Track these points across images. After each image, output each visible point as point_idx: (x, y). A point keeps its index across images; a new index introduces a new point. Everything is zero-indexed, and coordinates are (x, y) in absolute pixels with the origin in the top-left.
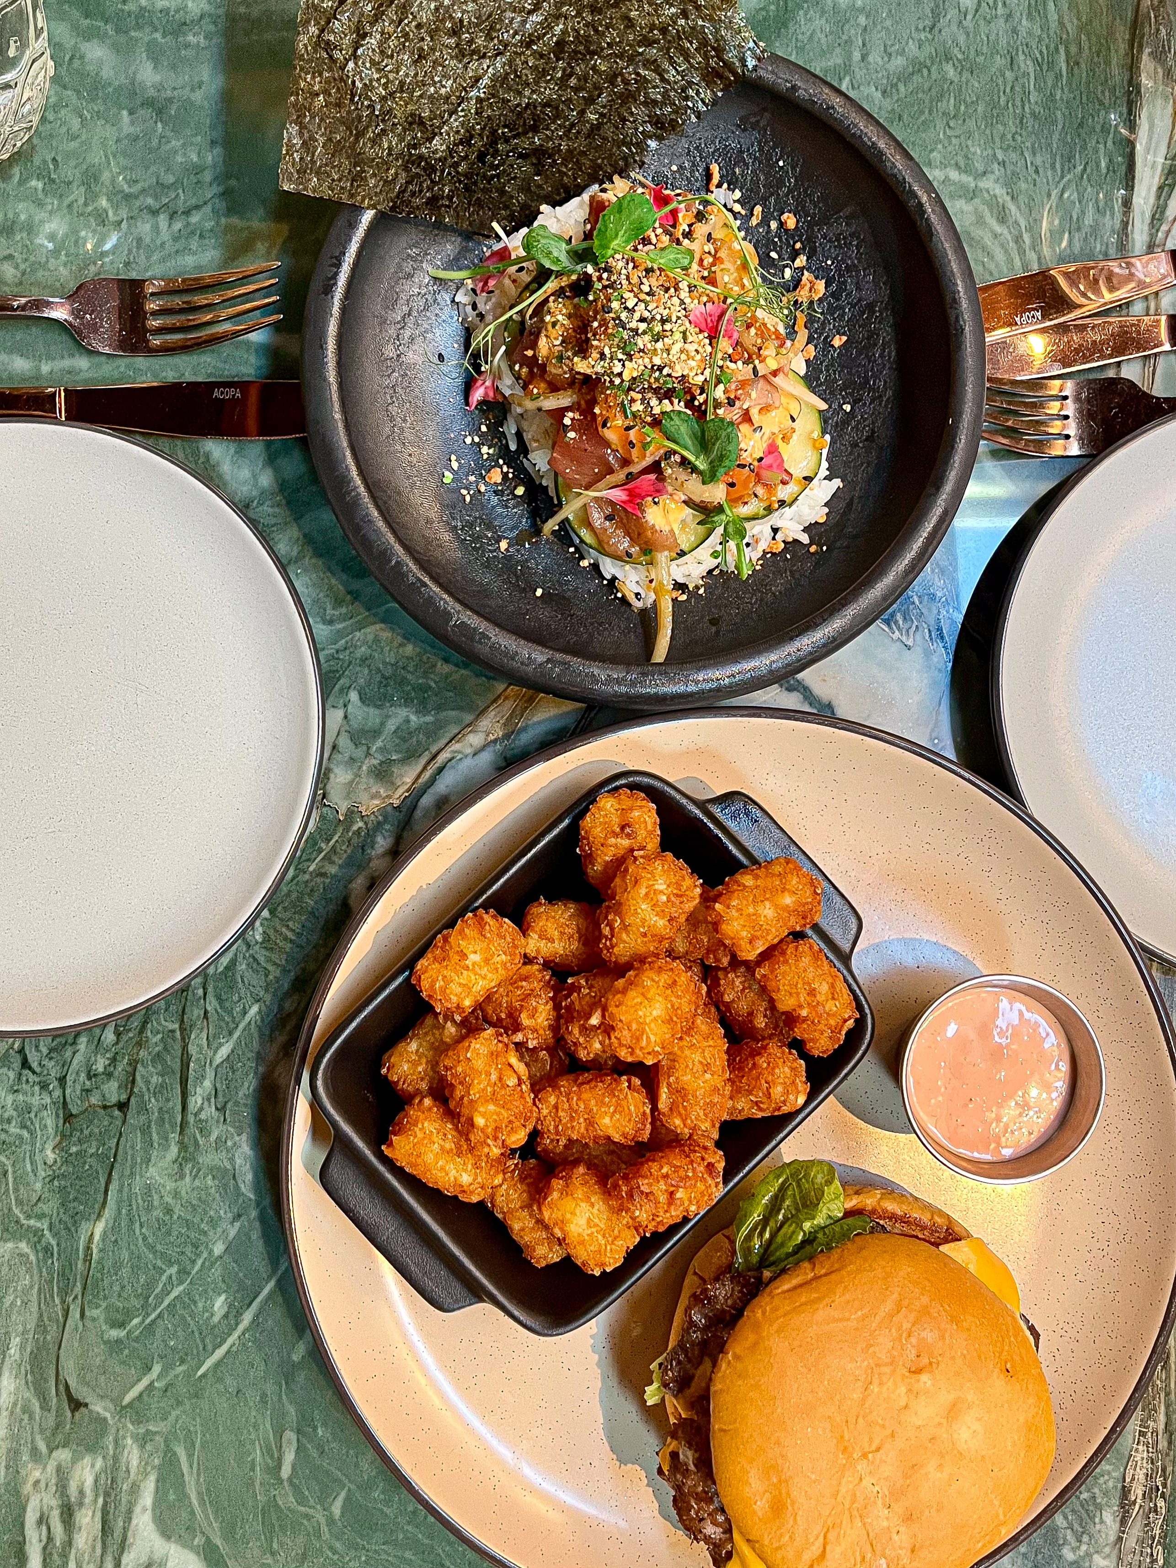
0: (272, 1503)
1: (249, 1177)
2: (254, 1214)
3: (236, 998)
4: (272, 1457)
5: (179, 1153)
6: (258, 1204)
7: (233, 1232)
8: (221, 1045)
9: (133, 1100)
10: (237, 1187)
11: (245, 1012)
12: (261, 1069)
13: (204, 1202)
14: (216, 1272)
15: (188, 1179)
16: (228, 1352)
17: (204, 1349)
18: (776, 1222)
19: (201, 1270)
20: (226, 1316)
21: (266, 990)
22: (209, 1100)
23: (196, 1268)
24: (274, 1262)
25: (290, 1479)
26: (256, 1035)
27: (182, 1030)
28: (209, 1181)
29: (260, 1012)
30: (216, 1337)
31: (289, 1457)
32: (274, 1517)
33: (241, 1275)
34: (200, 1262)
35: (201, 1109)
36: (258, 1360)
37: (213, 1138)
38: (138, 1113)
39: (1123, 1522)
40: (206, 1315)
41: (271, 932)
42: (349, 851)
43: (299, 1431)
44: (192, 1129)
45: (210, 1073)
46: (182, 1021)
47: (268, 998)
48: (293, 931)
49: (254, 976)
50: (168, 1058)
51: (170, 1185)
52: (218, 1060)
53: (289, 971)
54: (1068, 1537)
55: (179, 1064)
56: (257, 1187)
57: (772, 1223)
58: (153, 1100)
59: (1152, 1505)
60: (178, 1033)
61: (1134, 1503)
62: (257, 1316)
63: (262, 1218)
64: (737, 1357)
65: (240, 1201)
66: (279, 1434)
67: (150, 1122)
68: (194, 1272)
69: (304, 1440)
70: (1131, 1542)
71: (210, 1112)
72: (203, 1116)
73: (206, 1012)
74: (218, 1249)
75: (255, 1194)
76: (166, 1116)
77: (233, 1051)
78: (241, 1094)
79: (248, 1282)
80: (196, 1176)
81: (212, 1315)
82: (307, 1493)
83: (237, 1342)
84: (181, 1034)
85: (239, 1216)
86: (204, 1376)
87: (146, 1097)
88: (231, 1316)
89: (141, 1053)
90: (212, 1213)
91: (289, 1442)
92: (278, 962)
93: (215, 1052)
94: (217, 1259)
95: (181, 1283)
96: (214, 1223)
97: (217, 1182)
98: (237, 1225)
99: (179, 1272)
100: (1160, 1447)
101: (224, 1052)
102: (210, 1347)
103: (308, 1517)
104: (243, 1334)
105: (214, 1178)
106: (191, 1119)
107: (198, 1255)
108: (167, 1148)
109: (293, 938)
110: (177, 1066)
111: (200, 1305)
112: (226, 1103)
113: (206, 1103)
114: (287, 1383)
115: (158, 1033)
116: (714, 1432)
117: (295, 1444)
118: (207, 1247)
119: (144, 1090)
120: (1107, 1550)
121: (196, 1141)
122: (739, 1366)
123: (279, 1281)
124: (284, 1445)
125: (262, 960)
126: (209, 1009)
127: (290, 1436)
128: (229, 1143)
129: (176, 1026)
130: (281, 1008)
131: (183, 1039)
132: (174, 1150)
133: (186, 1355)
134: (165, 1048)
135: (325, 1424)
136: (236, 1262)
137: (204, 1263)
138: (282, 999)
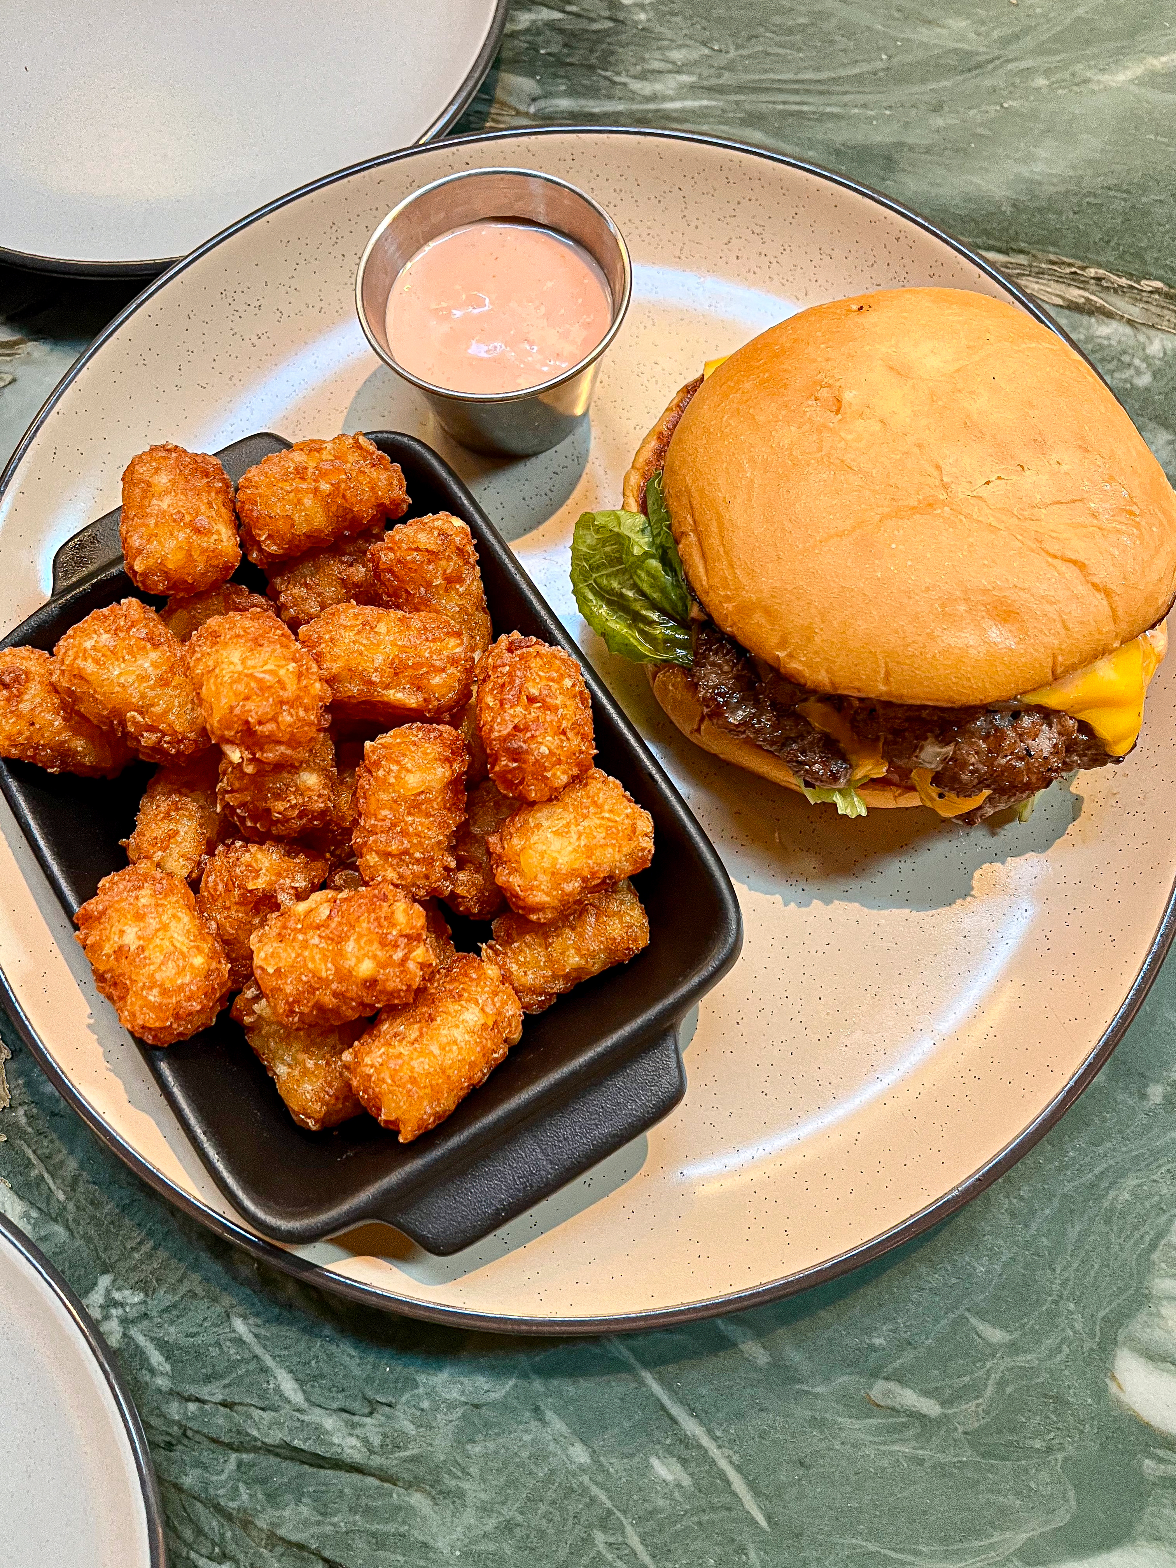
0: (974, 1437)
1: (481, 1381)
2: (538, 1385)
3: (214, 1352)
4: (905, 1425)
5: (424, 1491)
6: (524, 1375)
7: (558, 1425)
8: (277, 1389)
9: (327, 1554)
10: (492, 1405)
11: (239, 1341)
12: (328, 1331)
13: (505, 1465)
14: (616, 1465)
15: (466, 1485)
16: (739, 1469)
17: (729, 1509)
18: (635, 600)
19: (608, 1490)
20: (684, 1462)
21: (215, 1300)
22: (354, 1426)
23: (603, 1497)
24: (617, 1367)
25: (943, 1404)
26: (275, 1329)
27: (239, 1448)
28: (476, 1449)
29: (244, 1317)
30: (713, 1484)
31: (910, 1398)
32: (996, 1438)
33: (626, 1425)
34: (595, 1490)
35: (366, 1441)
36: (758, 1422)
37: (411, 1429)
38: (350, 1548)
39: (1109, 315)
40: (677, 1495)
41: (134, 1277)
42: (54, 1136)
43: (874, 1374)
44: (389, 1462)
45: (315, 1416)
46: (230, 1446)
47: (226, 1300)
48: (141, 1243)
49: (191, 1314)
50: (277, 1480)
51: (470, 1517)
52: (297, 1398)
53: (196, 1259)
54: (1124, 376)
55: (290, 1464)
56: (498, 1372)
57: (637, 606)
58: (335, 1519)
59: (1092, 281)
60: (245, 1456)
61: (1087, 299)
62: (692, 1412)
63: (547, 1372)
64: (783, 643)
65: (514, 1403)
66: (871, 1407)
67: (366, 1531)
68: (609, 1504)
69: (889, 1369)
70: (1134, 311)
71: (371, 1426)
72: (376, 1440)
73: (224, 1404)
74: (580, 1454)
75: (511, 1378)
76: (363, 1501)
77: (291, 1372)
78: (357, 1371)
79: (639, 1415)
80: (463, 1470)
81: (679, 1486)
82: (967, 1379)
83: (727, 1451)
84: (247, 1451)
85: (537, 1409)
86: (769, 1518)
87: (329, 1528)
88: (686, 1454)
89: (261, 1524)
90: (525, 1454)
91: (887, 1393)
92: (179, 1274)
93: (287, 1400)
94: (596, 1462)
95: (621, 1529)
96: (539, 1456)
97: (479, 1437)
98: (550, 1415)
99: (604, 1529)
100: (1025, 263)
101: (288, 1385)
102: (727, 1499)
103: (1001, 1384)
104: (715, 1438)
105: (472, 1441)
106: (376, 1461)
107: (585, 1490)
108: (411, 1511)
109: (151, 1244)
110: (292, 1468)
111: (661, 1502)
112: (364, 1398)
113: (358, 1431)
114: (800, 1382)
115: (236, 1489)
116: (889, 693)
117: (892, 1385)
118: (574, 1475)
119: (316, 1530)
120: (1142, 338)
121: (412, 1459)
122: (795, 639)
123: (646, 1365)
124: (890, 1403)
125: (169, 1299)
126: (219, 1398)
127: (879, 1390)
128: (426, 1404)
129: (234, 1457)
130: (246, 1282)
131: (255, 1449)
132: (417, 1499)
133: (733, 1540)
134: (263, 1482)
135: (868, 1331)
136: (604, 1428)
137: (596, 1483)
138: (234, 1278)
